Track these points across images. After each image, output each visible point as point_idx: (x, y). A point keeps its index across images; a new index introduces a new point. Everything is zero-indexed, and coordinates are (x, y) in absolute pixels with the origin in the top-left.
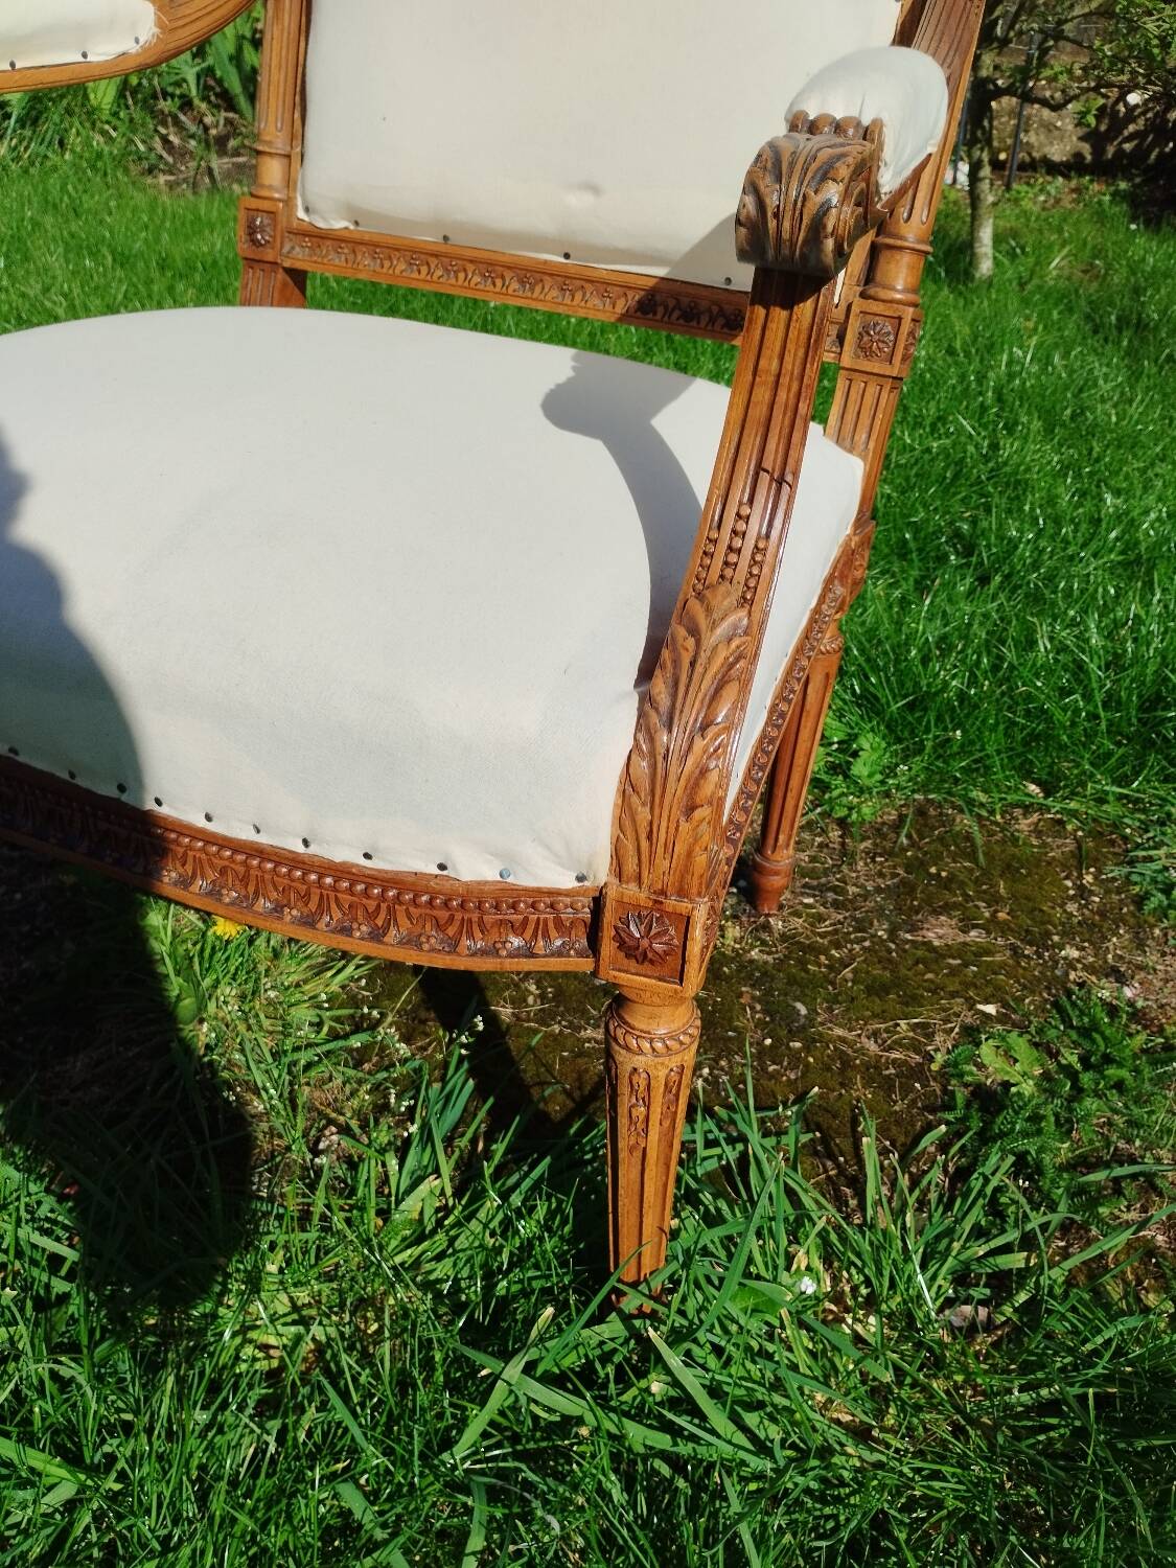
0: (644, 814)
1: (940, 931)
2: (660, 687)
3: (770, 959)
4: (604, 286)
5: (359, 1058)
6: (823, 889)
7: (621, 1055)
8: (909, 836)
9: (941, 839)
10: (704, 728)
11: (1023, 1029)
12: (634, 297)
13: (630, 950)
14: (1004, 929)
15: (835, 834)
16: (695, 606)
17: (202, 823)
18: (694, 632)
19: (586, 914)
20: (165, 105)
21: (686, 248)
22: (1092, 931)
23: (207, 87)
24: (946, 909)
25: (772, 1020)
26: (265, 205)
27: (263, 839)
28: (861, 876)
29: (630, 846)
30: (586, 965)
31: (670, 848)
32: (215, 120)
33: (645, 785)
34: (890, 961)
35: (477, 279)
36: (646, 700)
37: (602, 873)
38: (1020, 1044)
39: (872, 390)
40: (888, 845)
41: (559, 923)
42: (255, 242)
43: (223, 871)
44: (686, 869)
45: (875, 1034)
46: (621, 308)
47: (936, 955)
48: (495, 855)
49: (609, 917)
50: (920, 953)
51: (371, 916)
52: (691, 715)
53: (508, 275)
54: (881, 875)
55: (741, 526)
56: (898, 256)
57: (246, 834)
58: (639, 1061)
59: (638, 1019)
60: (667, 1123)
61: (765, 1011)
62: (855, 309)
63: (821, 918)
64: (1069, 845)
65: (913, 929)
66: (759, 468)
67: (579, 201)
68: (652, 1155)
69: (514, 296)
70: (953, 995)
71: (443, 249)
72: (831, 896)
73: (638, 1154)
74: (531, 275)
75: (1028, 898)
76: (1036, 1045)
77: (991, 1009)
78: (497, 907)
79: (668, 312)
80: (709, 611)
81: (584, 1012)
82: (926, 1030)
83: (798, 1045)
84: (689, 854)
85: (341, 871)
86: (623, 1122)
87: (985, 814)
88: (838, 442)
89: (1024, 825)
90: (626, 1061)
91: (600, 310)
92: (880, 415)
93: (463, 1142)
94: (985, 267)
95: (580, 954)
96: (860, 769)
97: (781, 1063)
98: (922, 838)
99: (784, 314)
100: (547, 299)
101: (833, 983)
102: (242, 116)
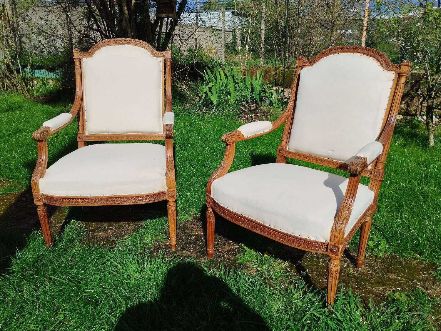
0: (334, 233)
1: (392, 276)
2: (337, 219)
3: (358, 275)
4: (334, 163)
5: (287, 276)
6: (370, 266)
7: (329, 266)
8: (389, 260)
9: (396, 262)
10: (342, 224)
11: (404, 292)
12: (338, 165)
13: (332, 251)
14: (405, 278)
15: (374, 258)
16: (342, 210)
17: (279, 230)
18: (341, 213)
19: (326, 246)
20: (244, 103)
21: (347, 159)
22: (424, 281)
23: (252, 100)
24: (394, 273)
25: (357, 284)
26: (282, 148)
27: (287, 232)
28: (378, 265)
29: (332, 237)
30: (325, 253)
31: (337, 238)
32: (253, 106)
33: (334, 230)
34: (381, 279)
35: (314, 160)
36: (335, 220)
37: (328, 241)
38: (403, 294)
39: (376, 182)
40: (385, 261)
41: (322, 247)
42: (280, 153)
43: (280, 237)
44: (339, 241)
45: (376, 289)
46: (336, 166)
47: (391, 280)
48: (315, 237)
49: (329, 246)
50: (387, 279)
51: (299, 244)
52: (340, 222)
53: (319, 160)
54: (382, 266)
55: (348, 201)
56: (380, 163)
57: (284, 232)
58: (332, 267)
59: (332, 261)
60: (335, 278)
61: (356, 283)
62: (373, 170)
63: (369, 271)
64: (423, 266)
65: (387, 275)
66: (350, 195)
67: (330, 152)
68: (333, 283)
69: (320, 163)
70: (392, 286)
71: (309, 156)
72: (371, 268)
73: (331, 282)
74: (323, 161)
75: (412, 273)
76: (407, 295)
77: (399, 289)
78: (315, 244)
79: (344, 168)
80: (343, 210)
81: (324, 277)
82: (386, 290)
83: (361, 288)
84: (339, 239)
85: (296, 238)
86: (329, 277)
87: (406, 258)
88: (370, 189)
89: (414, 262)
90: (330, 267)
91: (333, 166)
92: (377, 186)
93: (304, 289)
94: (432, 144)
95: (325, 251)
96: (380, 247)
97: (358, 290)
98: (392, 261)
99: (354, 178)
100: (325, 164)
101: (370, 281)
102: (259, 105)
